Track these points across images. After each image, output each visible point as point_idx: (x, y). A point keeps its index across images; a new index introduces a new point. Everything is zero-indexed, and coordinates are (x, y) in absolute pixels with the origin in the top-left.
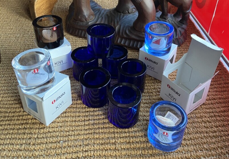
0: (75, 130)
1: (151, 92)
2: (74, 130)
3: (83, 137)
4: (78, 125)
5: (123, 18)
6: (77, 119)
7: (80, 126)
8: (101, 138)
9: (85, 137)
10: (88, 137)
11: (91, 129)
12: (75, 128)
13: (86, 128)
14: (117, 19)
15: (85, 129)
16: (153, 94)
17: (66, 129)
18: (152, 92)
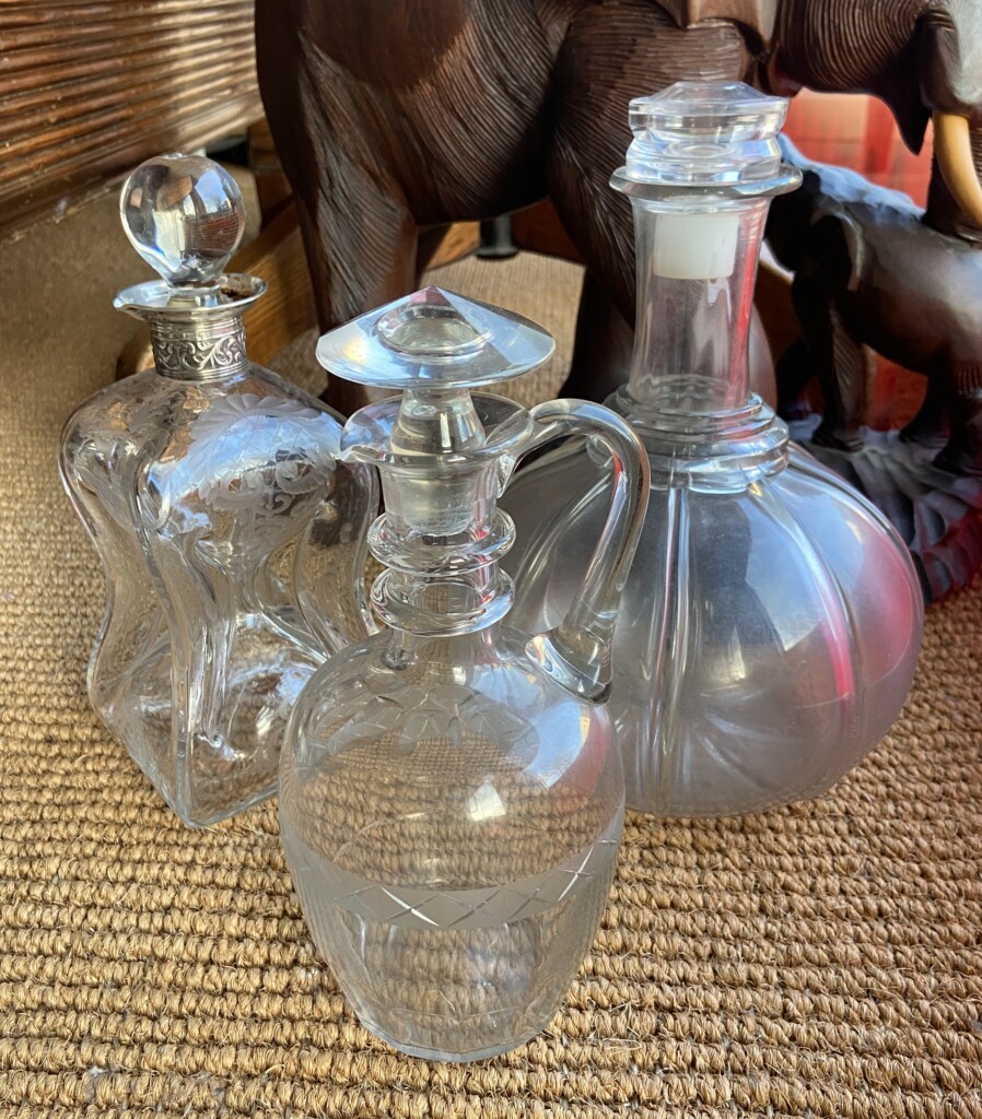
0: (197, 1011)
2: (193, 1013)
3: (229, 1062)
4: (220, 986)
6: (225, 953)
7: (233, 991)
8: (340, 1079)
9: (246, 1062)
10: (262, 1061)
11: (292, 1020)
12: (198, 1002)
13: (262, 1011)
15: (254, 1015)
17: (142, 1004)
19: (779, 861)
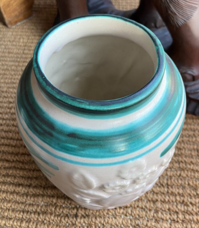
1: (174, 210)
16: (178, 217)
18: (177, 211)
19: (193, 218)
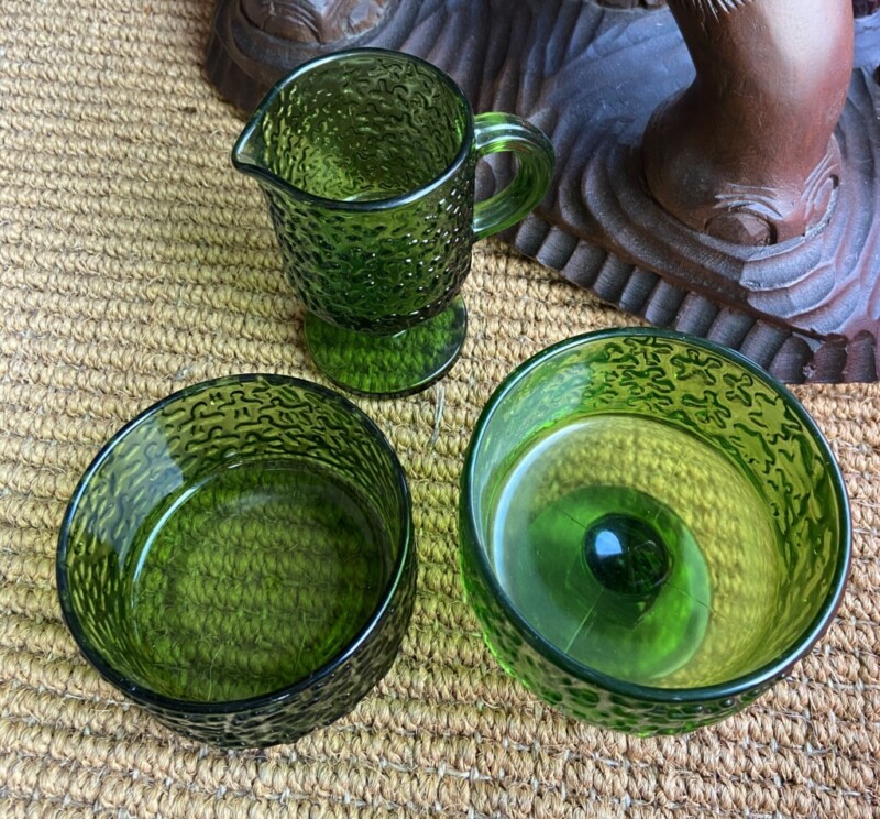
1: (649, 758)
5: (591, 50)
14: (542, 51)
